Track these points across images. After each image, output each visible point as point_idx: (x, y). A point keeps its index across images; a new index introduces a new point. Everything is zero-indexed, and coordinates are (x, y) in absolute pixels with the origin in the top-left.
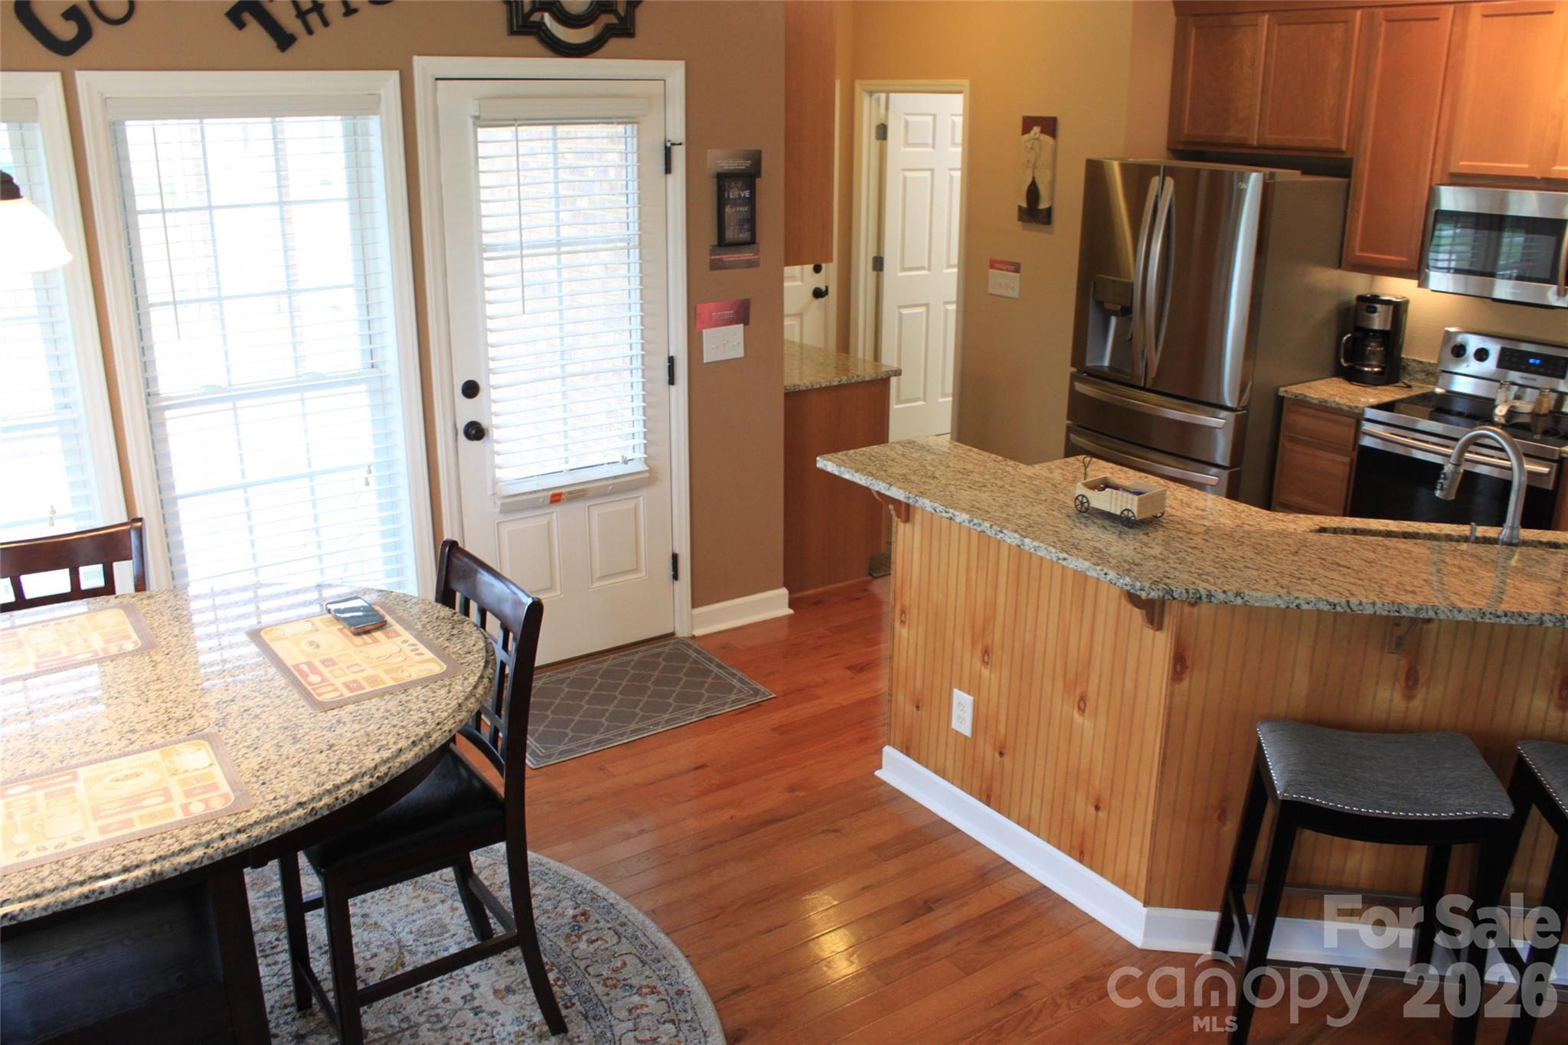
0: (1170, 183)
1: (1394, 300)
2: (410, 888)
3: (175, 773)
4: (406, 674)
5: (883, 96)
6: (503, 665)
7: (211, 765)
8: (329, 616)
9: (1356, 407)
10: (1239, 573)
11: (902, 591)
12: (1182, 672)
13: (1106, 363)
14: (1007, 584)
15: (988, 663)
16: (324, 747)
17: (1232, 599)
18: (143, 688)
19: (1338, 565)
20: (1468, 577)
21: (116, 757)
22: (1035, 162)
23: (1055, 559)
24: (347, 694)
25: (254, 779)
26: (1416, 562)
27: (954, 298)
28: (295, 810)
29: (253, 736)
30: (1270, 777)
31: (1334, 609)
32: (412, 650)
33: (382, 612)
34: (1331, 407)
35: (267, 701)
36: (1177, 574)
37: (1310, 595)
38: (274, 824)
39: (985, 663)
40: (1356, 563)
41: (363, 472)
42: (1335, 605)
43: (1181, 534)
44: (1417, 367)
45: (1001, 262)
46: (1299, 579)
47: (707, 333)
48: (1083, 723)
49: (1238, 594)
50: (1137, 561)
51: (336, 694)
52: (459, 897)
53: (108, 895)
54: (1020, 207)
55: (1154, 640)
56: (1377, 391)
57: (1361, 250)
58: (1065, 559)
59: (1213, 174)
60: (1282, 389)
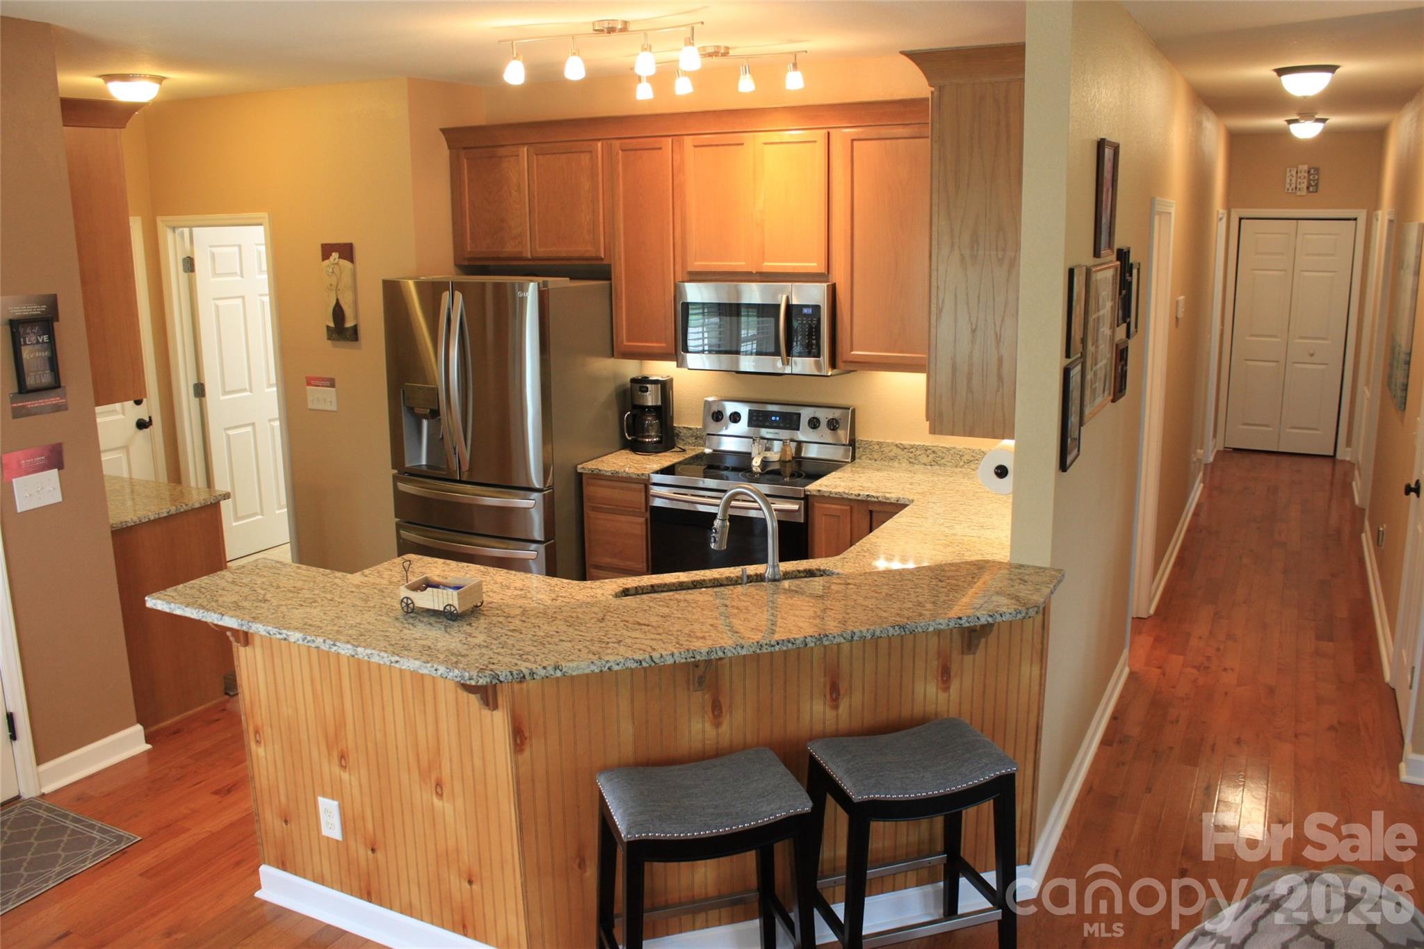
0: (459, 296)
1: (660, 379)
5: (186, 231)
9: (643, 474)
10: (555, 647)
11: (252, 711)
12: (522, 743)
13: (424, 462)
14: (351, 690)
15: (345, 767)
17: (552, 672)
19: (639, 624)
20: (746, 616)
22: (337, 285)
23: (388, 663)
26: (702, 609)
27: (276, 414)
30: (614, 823)
31: (641, 664)
34: (623, 477)
36: (500, 658)
37: (619, 657)
39: (344, 767)
40: (654, 620)
42: (641, 662)
43: (501, 619)
44: (688, 433)
45: (318, 379)
46: (608, 643)
47: (18, 482)
48: (443, 807)
49: (556, 668)
50: (464, 652)
54: (328, 327)
55: (492, 720)
56: (658, 458)
57: (628, 340)
58: (397, 662)
59: (497, 286)
60: (580, 466)
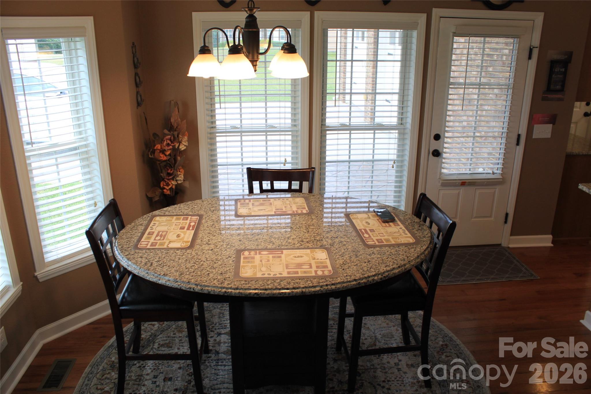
2: (383, 318)
3: (314, 259)
4: (400, 240)
6: (436, 244)
7: (327, 259)
8: (374, 213)
16: (366, 261)
18: (307, 227)
21: (296, 249)
24: (377, 244)
25: (340, 267)
28: (353, 281)
29: (342, 252)
32: (403, 232)
33: (394, 216)
35: (349, 240)
38: (345, 285)
41: (392, 163)
47: (536, 126)
51: (374, 243)
52: (400, 326)
53: (287, 295)
